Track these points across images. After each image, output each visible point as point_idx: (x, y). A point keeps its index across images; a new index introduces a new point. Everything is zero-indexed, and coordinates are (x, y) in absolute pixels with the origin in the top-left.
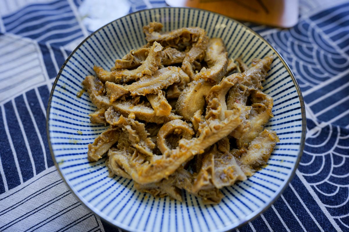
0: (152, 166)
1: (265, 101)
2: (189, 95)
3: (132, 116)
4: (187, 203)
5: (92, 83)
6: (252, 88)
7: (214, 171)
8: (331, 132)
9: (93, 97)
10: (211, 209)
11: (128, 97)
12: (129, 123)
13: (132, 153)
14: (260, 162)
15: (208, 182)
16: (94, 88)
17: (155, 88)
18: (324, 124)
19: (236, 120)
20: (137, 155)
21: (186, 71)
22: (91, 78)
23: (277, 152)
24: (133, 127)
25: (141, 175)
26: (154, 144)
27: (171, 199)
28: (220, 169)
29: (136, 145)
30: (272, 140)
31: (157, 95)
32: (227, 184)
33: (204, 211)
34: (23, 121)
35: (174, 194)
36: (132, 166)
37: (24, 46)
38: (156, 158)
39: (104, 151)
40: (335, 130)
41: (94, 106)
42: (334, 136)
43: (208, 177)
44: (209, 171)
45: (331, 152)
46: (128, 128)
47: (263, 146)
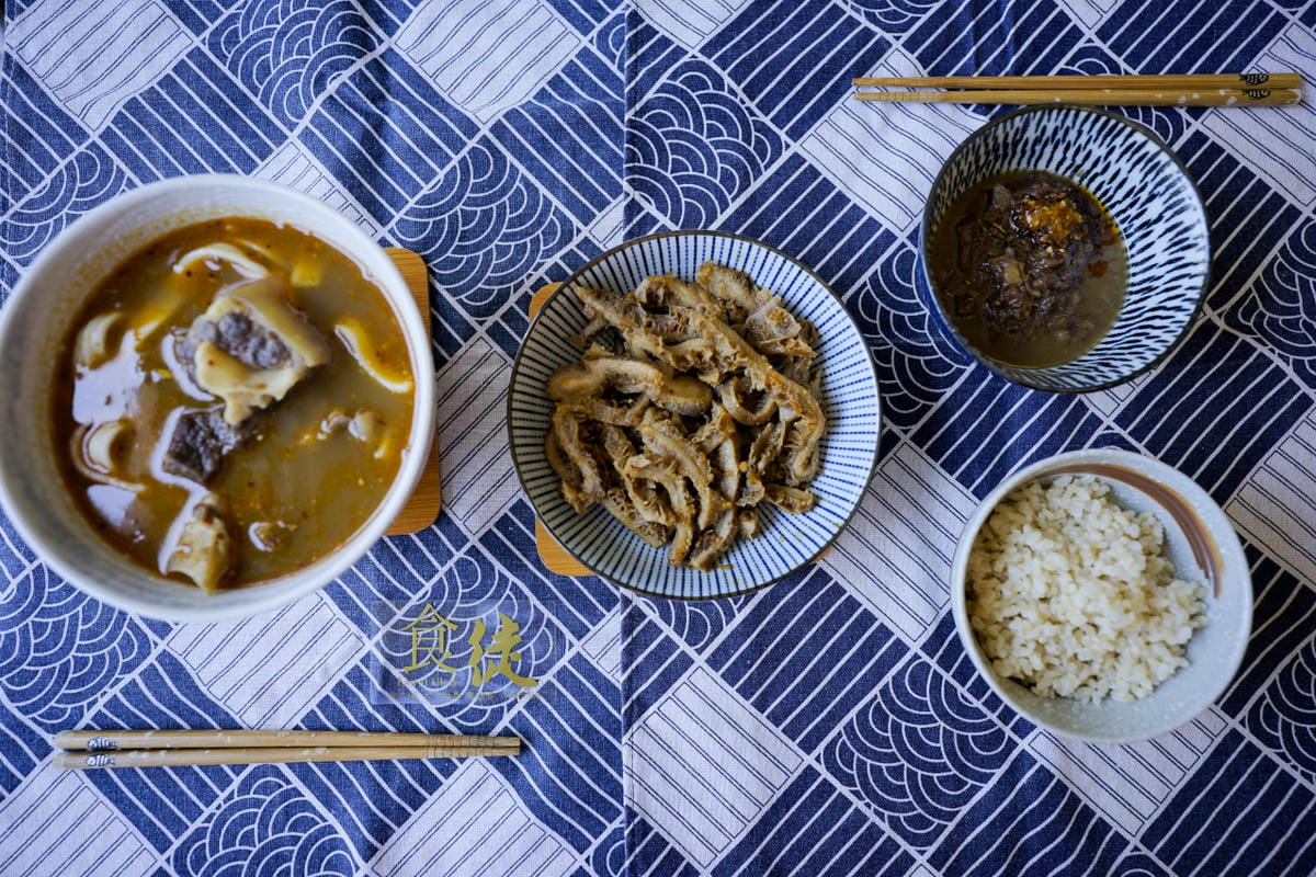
0: (803, 413)
1: (654, 288)
2: (681, 401)
3: (744, 466)
4: (821, 363)
5: (704, 555)
6: (640, 309)
7: (782, 337)
8: (636, 176)
9: (725, 544)
10: (821, 331)
11: (716, 485)
12: (755, 467)
13: (790, 449)
14: (744, 281)
15: (799, 340)
16: (711, 550)
17: (693, 449)
18: (626, 187)
19: (714, 323)
20: (791, 443)
21: (641, 416)
22: (696, 562)
23: (724, 261)
24: (759, 459)
25: (816, 424)
26: (769, 425)
27: (822, 384)
28: (774, 329)
29: (779, 448)
30: (712, 270)
31: (700, 443)
32: (792, 319)
33: (825, 338)
34: (780, 661)
35: (817, 381)
36: (805, 444)
37: (642, 754)
38: (786, 415)
39: (796, 491)
40: (631, 170)
41: (738, 538)
42: (642, 171)
43: (793, 342)
44: (784, 342)
45: (670, 176)
46: (761, 465)
47: (722, 281)
